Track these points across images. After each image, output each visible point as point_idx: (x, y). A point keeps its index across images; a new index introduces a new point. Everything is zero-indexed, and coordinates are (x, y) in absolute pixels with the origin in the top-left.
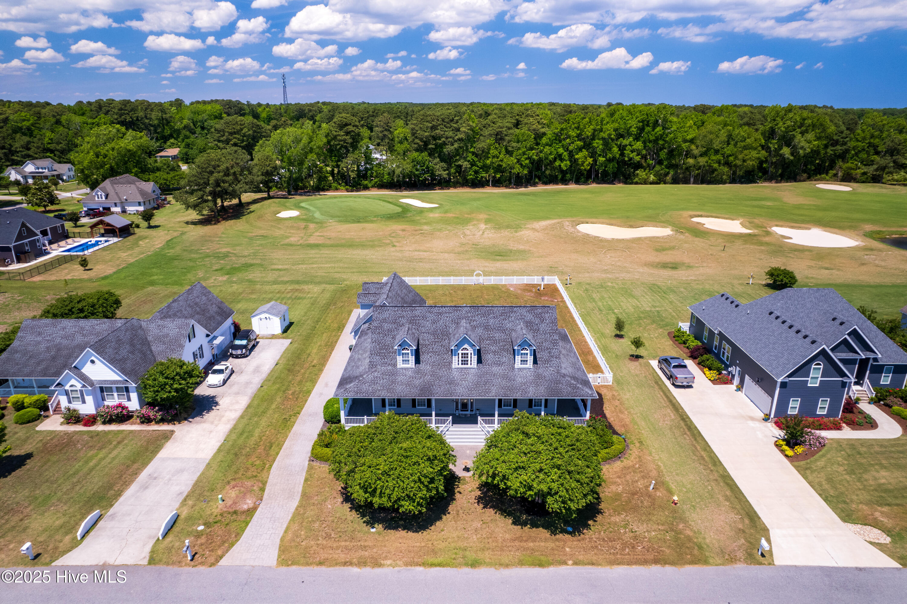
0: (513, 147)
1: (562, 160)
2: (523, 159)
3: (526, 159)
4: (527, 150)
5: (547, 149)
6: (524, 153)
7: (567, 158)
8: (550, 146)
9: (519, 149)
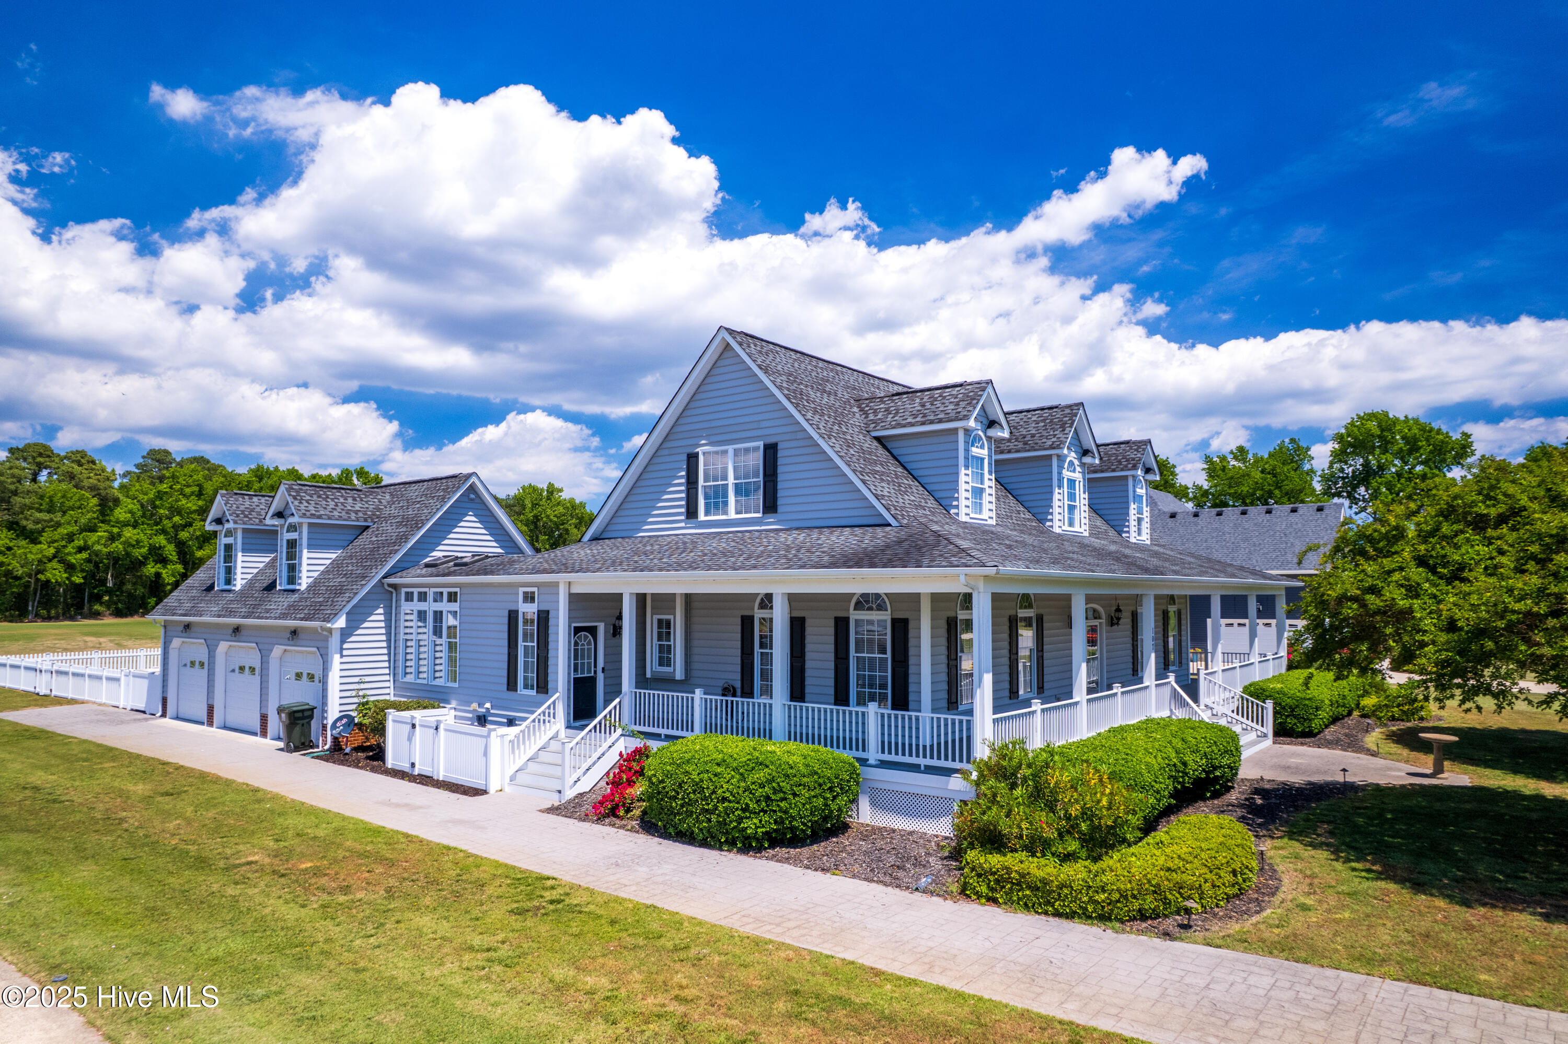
0: (37, 522)
1: (164, 561)
2: (69, 549)
3: (80, 550)
4: (82, 531)
5: (129, 533)
6: (70, 538)
7: (174, 557)
8: (135, 527)
9: (58, 525)
